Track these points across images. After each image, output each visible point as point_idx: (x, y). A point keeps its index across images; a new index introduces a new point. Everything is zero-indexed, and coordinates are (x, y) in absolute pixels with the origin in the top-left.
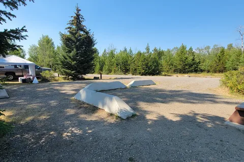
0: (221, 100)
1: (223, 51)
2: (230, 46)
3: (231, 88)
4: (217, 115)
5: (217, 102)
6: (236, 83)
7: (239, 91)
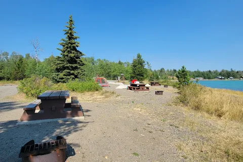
0: (17, 106)
1: (21, 60)
2: (28, 56)
3: (27, 93)
4: (11, 120)
5: (13, 109)
6: (30, 89)
7: (32, 95)
